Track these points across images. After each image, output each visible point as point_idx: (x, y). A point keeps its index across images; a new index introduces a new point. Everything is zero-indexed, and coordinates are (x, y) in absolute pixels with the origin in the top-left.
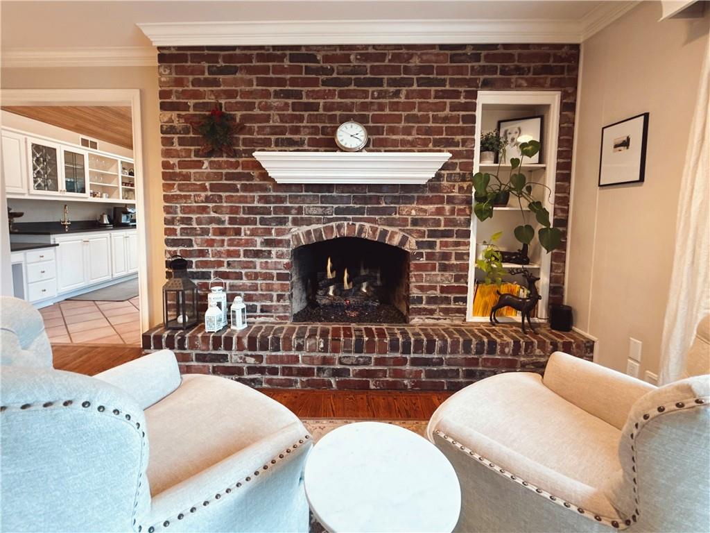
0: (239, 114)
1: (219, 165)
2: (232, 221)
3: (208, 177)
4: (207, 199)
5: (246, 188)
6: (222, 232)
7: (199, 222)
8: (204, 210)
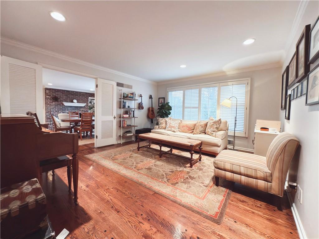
0: (59, 97)
1: (56, 103)
2: (58, 110)
3: (54, 104)
4: (54, 107)
5: (60, 106)
6: (56, 111)
7: (52, 110)
8: (53, 109)
